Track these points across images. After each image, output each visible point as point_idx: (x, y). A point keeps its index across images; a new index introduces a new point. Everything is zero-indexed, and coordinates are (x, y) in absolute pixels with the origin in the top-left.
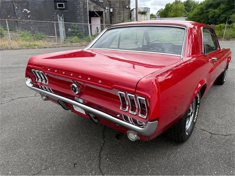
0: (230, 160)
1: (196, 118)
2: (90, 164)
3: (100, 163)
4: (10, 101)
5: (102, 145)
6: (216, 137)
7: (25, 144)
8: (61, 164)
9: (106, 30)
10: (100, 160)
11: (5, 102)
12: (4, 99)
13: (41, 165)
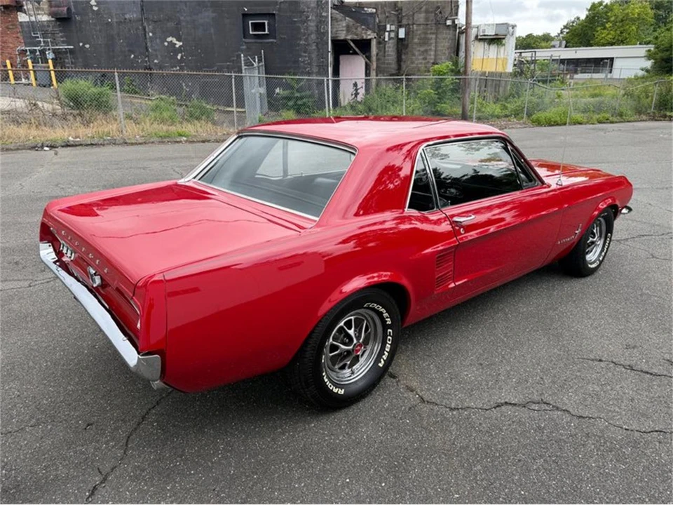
0: (404, 461)
1: (385, 359)
2: (116, 429)
3: (136, 429)
4: (48, 282)
5: (164, 395)
6: (425, 408)
7: (27, 375)
8: (65, 420)
9: (236, 137)
10: (139, 424)
11: (37, 283)
12: (41, 276)
13: (32, 417)
